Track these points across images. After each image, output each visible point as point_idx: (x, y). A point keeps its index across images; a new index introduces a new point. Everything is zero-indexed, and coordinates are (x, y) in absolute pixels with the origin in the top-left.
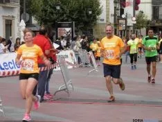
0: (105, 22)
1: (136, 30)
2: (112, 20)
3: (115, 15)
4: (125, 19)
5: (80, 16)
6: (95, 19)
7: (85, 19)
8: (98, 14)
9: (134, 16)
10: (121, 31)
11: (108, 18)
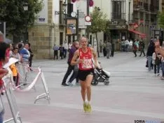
0: (46, 22)
1: (90, 34)
2: (56, 20)
3: (60, 13)
4: (77, 19)
5: (11, 14)
6: (32, 18)
7: (18, 17)
8: (37, 11)
9: (88, 15)
10: (69, 36)
11: (50, 17)
